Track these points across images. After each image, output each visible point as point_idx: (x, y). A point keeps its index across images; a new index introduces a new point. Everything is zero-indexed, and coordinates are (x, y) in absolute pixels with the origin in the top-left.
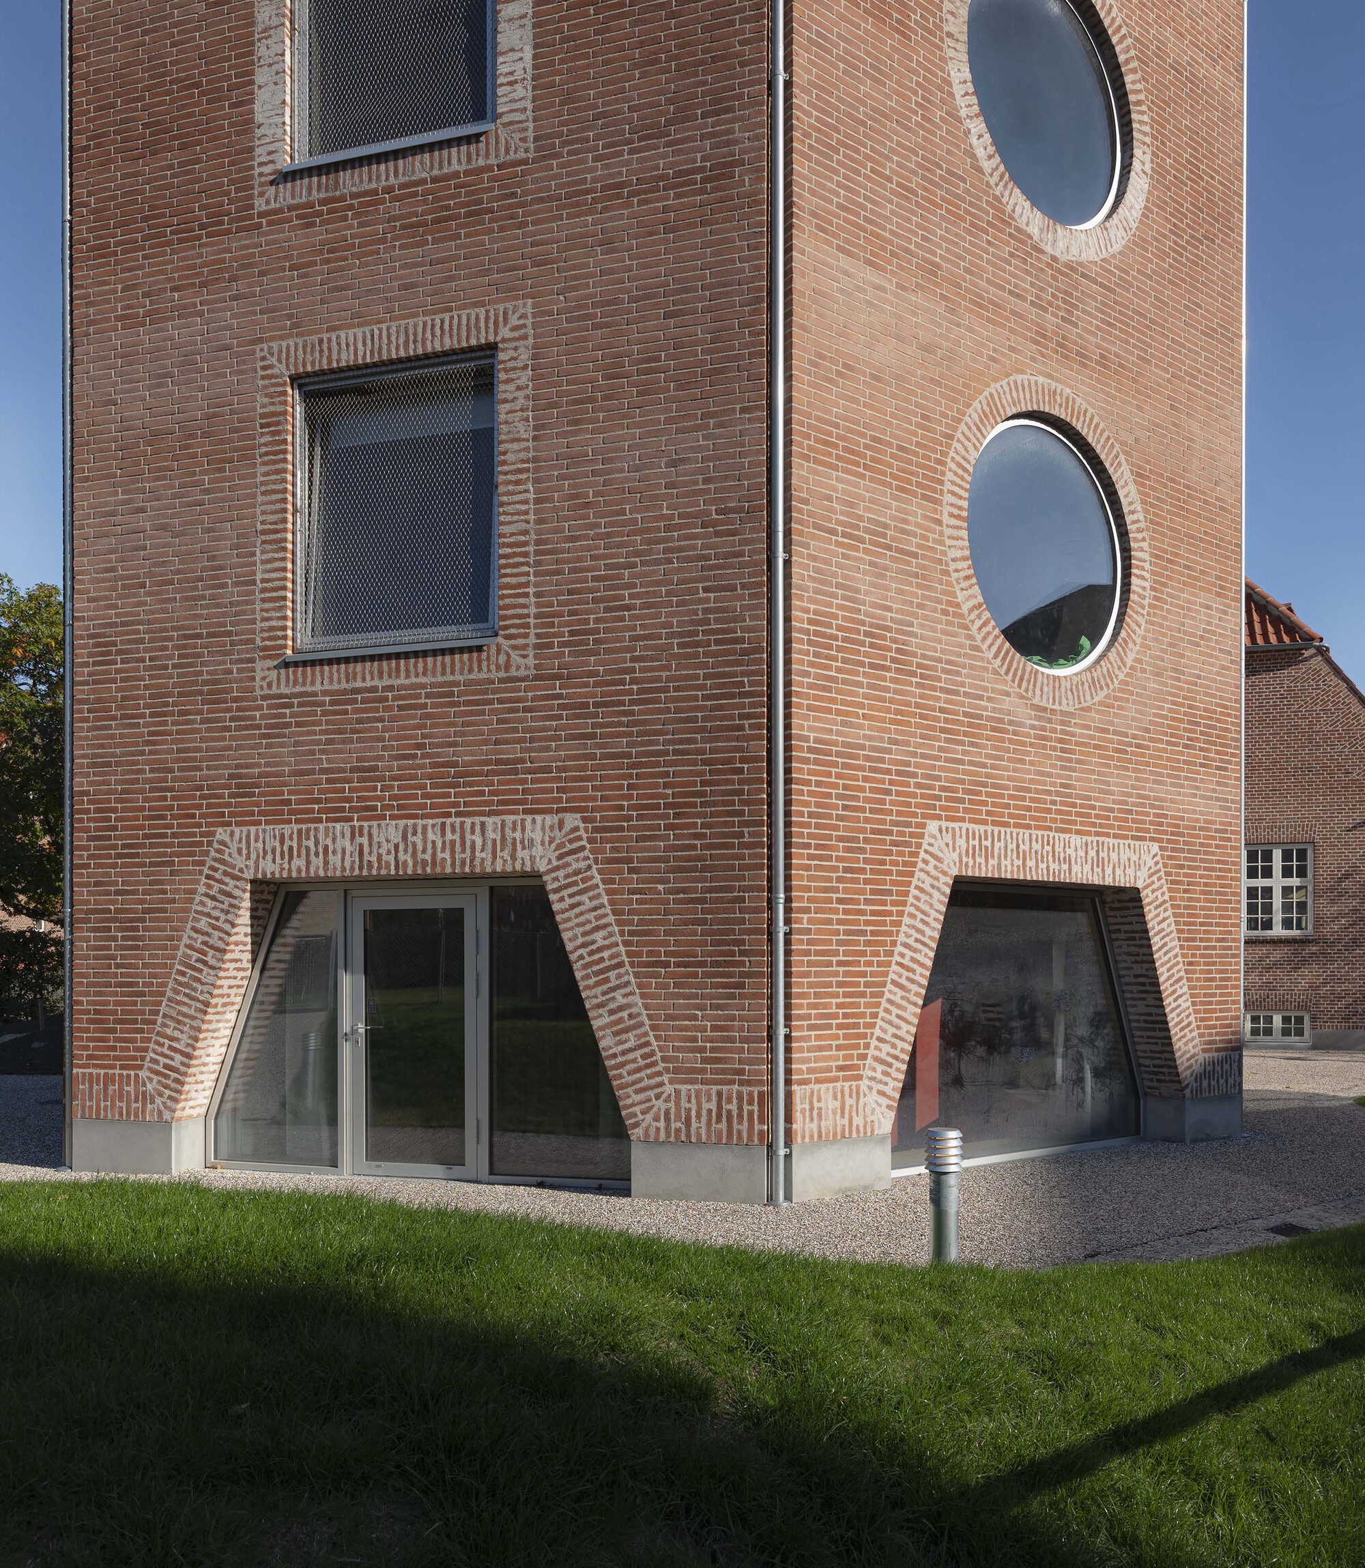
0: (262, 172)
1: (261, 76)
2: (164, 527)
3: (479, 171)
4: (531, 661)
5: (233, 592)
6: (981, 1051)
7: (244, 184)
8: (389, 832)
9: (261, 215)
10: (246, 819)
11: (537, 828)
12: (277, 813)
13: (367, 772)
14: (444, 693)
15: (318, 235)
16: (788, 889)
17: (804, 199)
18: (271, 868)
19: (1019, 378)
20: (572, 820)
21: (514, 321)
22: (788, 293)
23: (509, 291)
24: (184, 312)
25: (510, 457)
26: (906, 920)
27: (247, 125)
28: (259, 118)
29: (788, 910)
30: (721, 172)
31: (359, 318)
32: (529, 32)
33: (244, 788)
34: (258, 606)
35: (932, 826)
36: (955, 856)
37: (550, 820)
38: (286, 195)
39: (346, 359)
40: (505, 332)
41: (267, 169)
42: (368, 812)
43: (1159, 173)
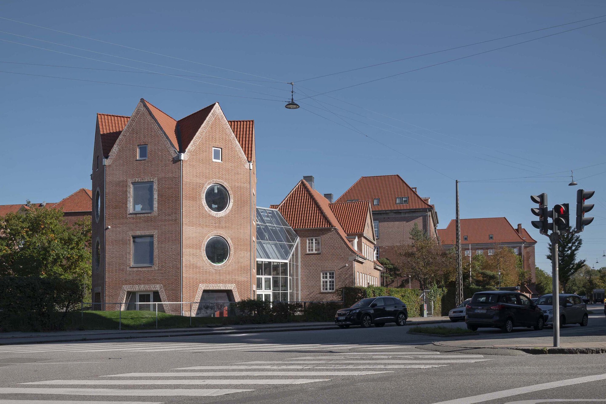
0: (128, 213)
1: (128, 202)
2: (117, 251)
3: (152, 216)
4: (157, 268)
5: (125, 259)
6: (210, 309)
7: (126, 213)
8: (142, 286)
9: (128, 217)
10: (126, 284)
11: (158, 286)
12: (130, 284)
13: (140, 280)
14: (148, 271)
15: (135, 220)
16: (182, 292)
17: (184, 222)
18: (129, 290)
19: (212, 233)
20: (161, 285)
21: (155, 232)
22: (182, 232)
23: (155, 229)
24: (119, 227)
25: (155, 247)
26: (197, 295)
27: (127, 207)
28: (128, 207)
29: (182, 294)
30: (176, 220)
31: (139, 230)
32: (157, 203)
33: (126, 281)
34: (128, 261)
35: (200, 284)
36: (203, 287)
37: (159, 285)
38: (131, 216)
39: (138, 234)
40: (155, 233)
41: (129, 212)
42: (140, 284)
43: (235, 201)
